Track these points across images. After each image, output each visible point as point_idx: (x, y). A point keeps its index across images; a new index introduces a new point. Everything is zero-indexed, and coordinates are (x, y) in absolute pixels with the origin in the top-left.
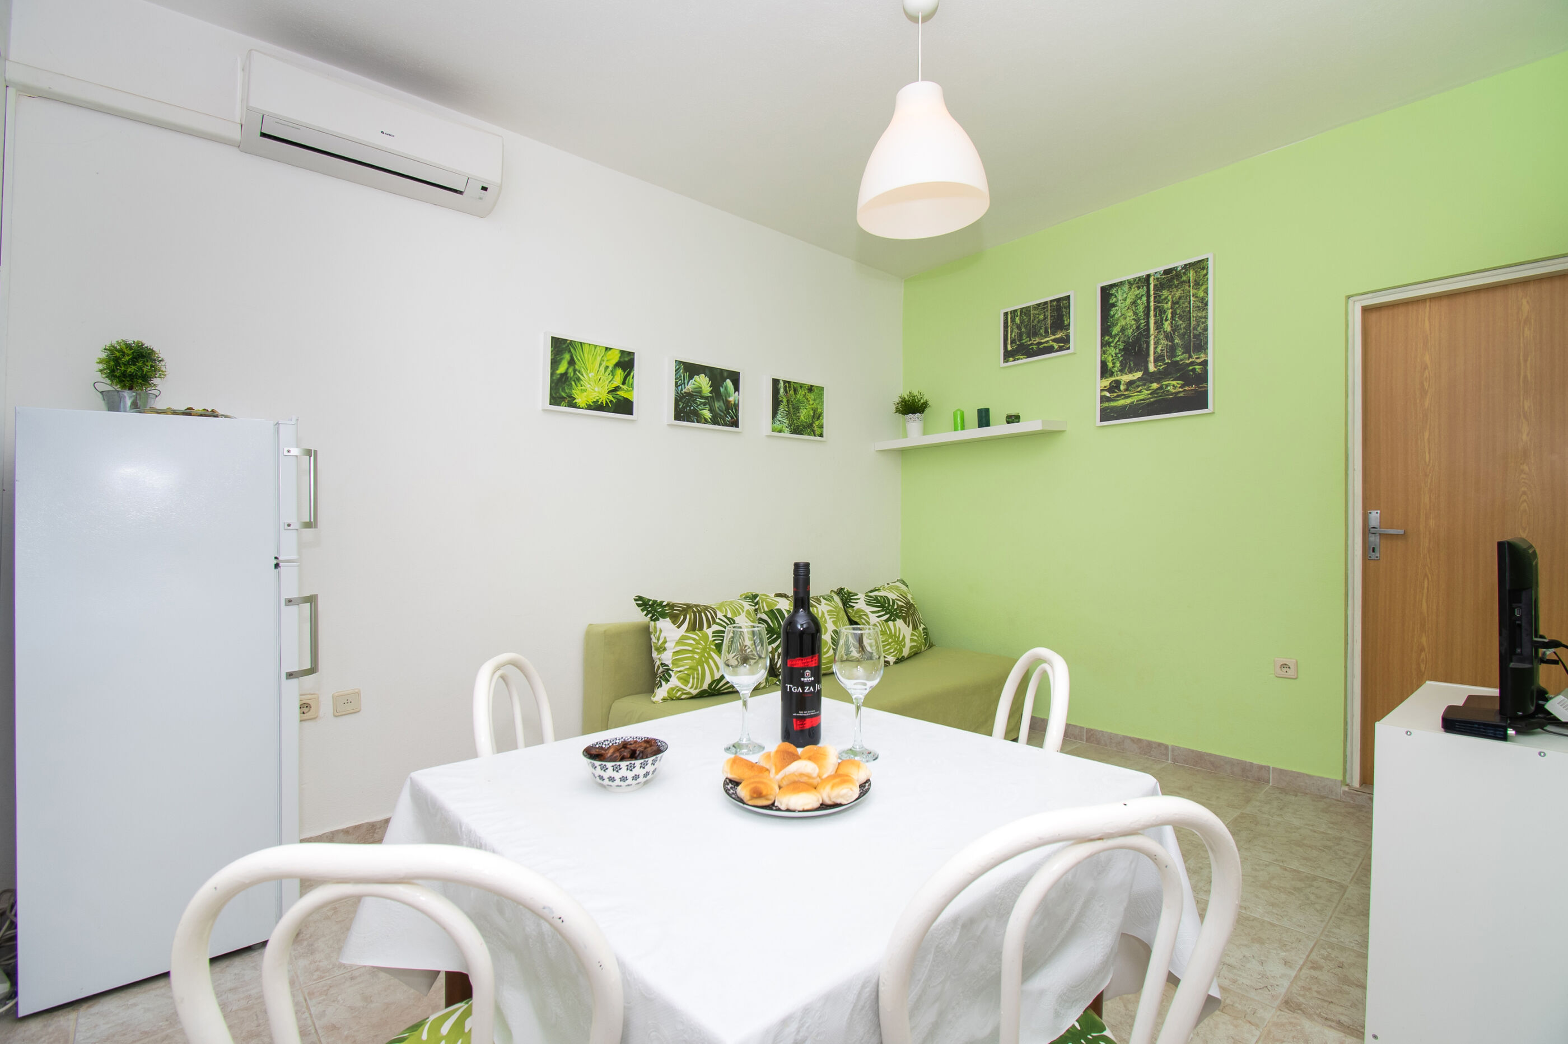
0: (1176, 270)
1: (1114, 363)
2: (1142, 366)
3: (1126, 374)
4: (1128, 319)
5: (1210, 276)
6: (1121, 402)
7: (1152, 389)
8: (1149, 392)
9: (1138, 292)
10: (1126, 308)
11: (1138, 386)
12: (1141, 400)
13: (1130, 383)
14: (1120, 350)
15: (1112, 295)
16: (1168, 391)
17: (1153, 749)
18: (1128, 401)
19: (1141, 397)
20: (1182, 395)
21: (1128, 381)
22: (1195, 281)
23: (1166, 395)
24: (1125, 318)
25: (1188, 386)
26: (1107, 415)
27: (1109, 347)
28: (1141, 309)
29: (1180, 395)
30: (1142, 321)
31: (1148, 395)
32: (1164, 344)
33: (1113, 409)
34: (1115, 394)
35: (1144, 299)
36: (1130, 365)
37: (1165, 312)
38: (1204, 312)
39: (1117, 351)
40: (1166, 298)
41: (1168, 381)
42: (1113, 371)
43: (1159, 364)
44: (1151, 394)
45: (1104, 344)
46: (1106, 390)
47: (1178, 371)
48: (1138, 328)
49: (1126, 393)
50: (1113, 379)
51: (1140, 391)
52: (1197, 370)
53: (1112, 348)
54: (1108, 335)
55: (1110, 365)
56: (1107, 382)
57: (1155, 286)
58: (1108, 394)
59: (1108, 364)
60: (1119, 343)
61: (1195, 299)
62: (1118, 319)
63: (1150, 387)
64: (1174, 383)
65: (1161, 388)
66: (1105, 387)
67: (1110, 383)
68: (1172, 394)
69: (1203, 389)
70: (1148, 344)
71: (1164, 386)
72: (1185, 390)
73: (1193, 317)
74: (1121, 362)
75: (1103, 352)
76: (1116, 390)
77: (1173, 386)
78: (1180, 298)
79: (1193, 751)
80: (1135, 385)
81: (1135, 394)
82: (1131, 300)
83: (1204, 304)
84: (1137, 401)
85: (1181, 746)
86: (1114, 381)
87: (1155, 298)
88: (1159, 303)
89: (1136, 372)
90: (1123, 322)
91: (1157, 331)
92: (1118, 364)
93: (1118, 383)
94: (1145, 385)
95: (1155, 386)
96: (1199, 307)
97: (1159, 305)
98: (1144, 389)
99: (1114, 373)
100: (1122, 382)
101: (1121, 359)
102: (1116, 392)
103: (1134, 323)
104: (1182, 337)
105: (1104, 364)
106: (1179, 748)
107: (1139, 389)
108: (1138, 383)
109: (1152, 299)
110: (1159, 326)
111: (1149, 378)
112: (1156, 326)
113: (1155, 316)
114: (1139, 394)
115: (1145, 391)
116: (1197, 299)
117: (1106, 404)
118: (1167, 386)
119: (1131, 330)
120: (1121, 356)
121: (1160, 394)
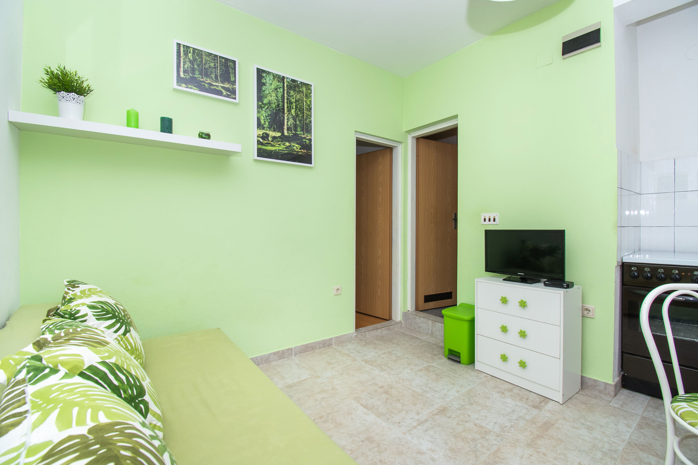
0: (297, 83)
1: (264, 122)
2: (281, 130)
3: (272, 131)
4: (273, 97)
5: (312, 94)
6: (269, 148)
7: (286, 146)
8: (285, 147)
9: (278, 84)
10: (272, 90)
11: (279, 141)
12: (280, 150)
13: (274, 138)
14: (268, 114)
15: (263, 77)
16: (294, 149)
17: (285, 353)
18: (273, 148)
19: (280, 148)
20: (300, 153)
21: (273, 136)
22: (306, 94)
23: (293, 151)
24: (271, 96)
25: (303, 150)
26: (262, 153)
27: (262, 110)
28: (280, 95)
29: (299, 154)
30: (280, 103)
31: (284, 148)
32: (292, 122)
33: (265, 151)
34: (266, 142)
35: (282, 90)
36: (274, 126)
37: (292, 104)
38: (310, 113)
39: (267, 115)
40: (293, 96)
41: (294, 143)
42: (265, 126)
43: (289, 132)
44: (285, 148)
45: (259, 107)
46: (260, 137)
47: (299, 140)
48: (278, 105)
49: (272, 143)
50: (264, 131)
51: (280, 145)
52: (307, 142)
53: (264, 112)
54: (261, 102)
55: (262, 122)
56: (261, 132)
57: (287, 85)
58: (261, 140)
59: (261, 120)
60: (267, 110)
61: (306, 104)
62: (267, 95)
63: (285, 144)
64: (297, 145)
65: (290, 146)
66: (260, 135)
67: (263, 134)
68: (296, 152)
69: (310, 154)
70: (284, 118)
71: (292, 146)
72: (301, 152)
73: (305, 113)
74: (269, 122)
75: (258, 112)
76: (266, 139)
77: (296, 147)
78: (299, 99)
79: (303, 345)
80: (277, 140)
81: (277, 145)
82: (274, 87)
83: (310, 109)
84: (278, 150)
85: (299, 345)
86: (265, 133)
87: (287, 92)
88: (289, 96)
89: (278, 132)
90: (269, 98)
91: (288, 112)
92: (267, 123)
93: (268, 135)
94: (282, 141)
95: (287, 144)
96: (307, 109)
97: (289, 98)
98: (282, 144)
99: (265, 128)
100: (270, 136)
101: (269, 120)
102: (266, 141)
103: (276, 101)
104: (300, 121)
105: (259, 119)
106: (297, 347)
107: (279, 143)
108: (279, 139)
109: (286, 92)
110: (289, 111)
111: (283, 138)
112: (287, 109)
113: (287, 103)
114: (279, 146)
115: (282, 145)
116: (307, 104)
117: (260, 146)
118: (294, 146)
119: (275, 105)
120: (269, 119)
121: (290, 150)
